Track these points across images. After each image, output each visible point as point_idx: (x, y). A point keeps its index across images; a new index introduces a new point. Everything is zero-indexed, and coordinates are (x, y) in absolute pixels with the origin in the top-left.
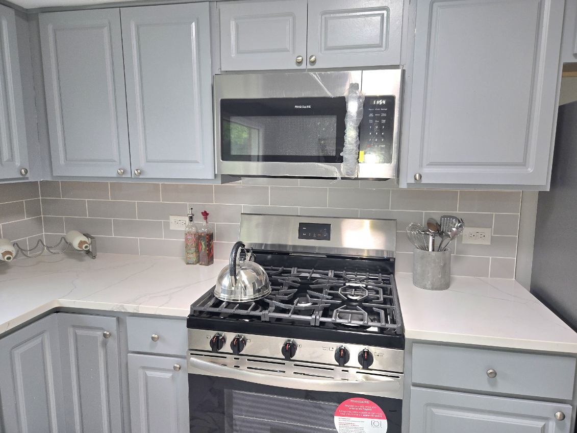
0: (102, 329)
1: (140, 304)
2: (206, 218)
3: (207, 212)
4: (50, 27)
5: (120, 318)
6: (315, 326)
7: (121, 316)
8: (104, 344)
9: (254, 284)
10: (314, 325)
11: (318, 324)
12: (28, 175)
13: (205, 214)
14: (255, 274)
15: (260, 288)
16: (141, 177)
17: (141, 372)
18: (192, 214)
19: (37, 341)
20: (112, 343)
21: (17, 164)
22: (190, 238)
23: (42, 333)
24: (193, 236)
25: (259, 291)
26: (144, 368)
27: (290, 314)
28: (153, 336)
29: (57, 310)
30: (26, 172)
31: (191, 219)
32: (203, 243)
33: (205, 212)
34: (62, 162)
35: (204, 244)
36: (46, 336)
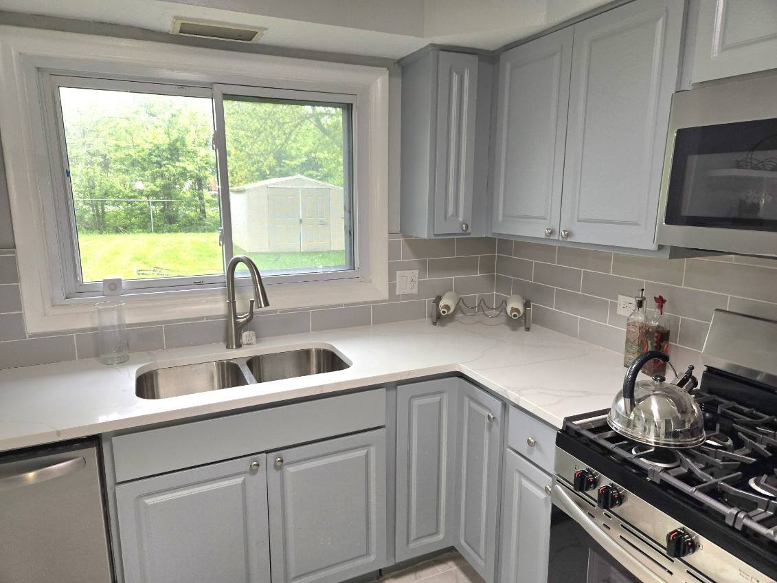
0: (489, 409)
1: (523, 395)
2: (661, 307)
3: (664, 298)
4: (508, 66)
5: (505, 404)
6: (733, 528)
7: (507, 403)
8: (490, 427)
9: (668, 423)
10: (731, 524)
11: (739, 527)
12: (469, 231)
13: (660, 301)
14: (676, 408)
15: (679, 430)
16: (569, 240)
17: (517, 476)
18: (642, 297)
19: (437, 398)
20: (496, 429)
21: (460, 219)
22: (634, 330)
23: (441, 392)
24: (638, 330)
25: (675, 435)
26: (521, 473)
27: (694, 489)
28: (530, 438)
29: (460, 375)
30: (467, 227)
31: (640, 304)
32: (649, 342)
33: (661, 297)
34: (500, 218)
35: (651, 344)
36: (445, 397)
